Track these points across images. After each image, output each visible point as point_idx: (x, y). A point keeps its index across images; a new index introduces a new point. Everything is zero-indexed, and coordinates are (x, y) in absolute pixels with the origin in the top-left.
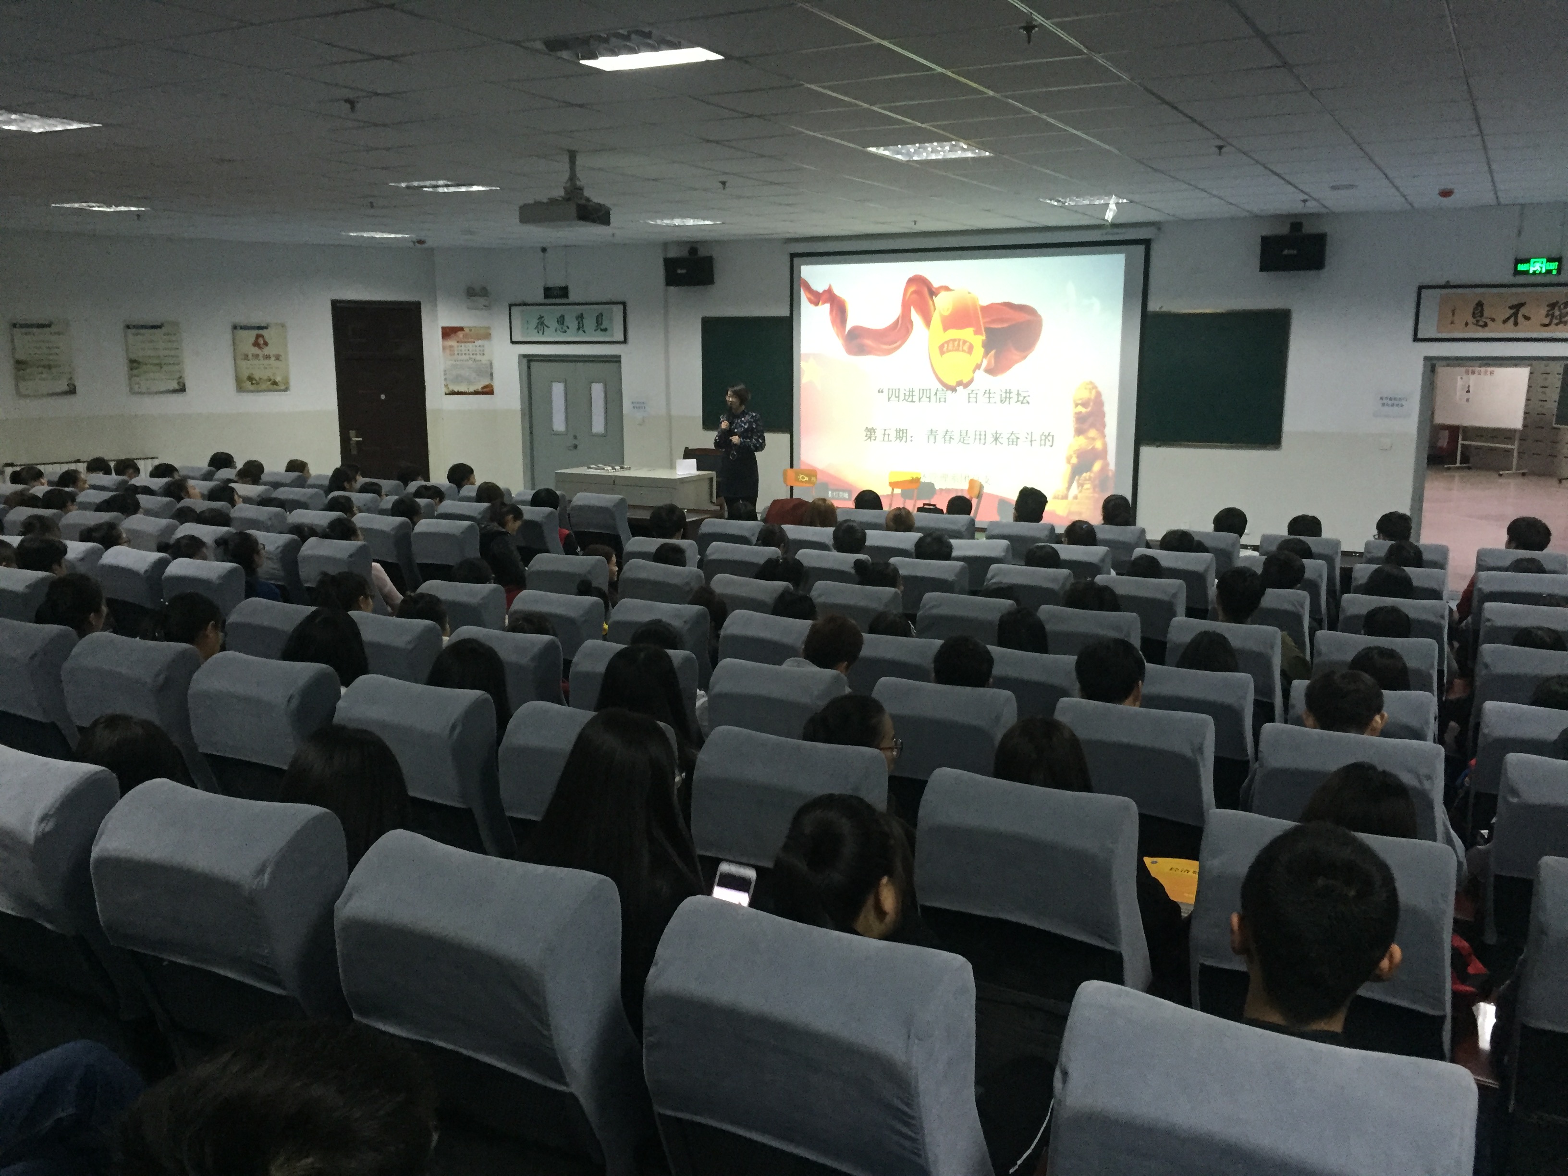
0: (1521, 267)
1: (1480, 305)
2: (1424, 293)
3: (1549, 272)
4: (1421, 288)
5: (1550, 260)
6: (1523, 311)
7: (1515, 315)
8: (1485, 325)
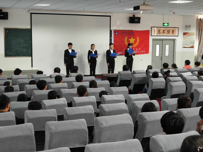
0: (164, 25)
1: (159, 30)
2: (152, 28)
3: (167, 25)
4: (152, 27)
5: (167, 24)
6: (164, 31)
7: (164, 32)
8: (160, 34)
